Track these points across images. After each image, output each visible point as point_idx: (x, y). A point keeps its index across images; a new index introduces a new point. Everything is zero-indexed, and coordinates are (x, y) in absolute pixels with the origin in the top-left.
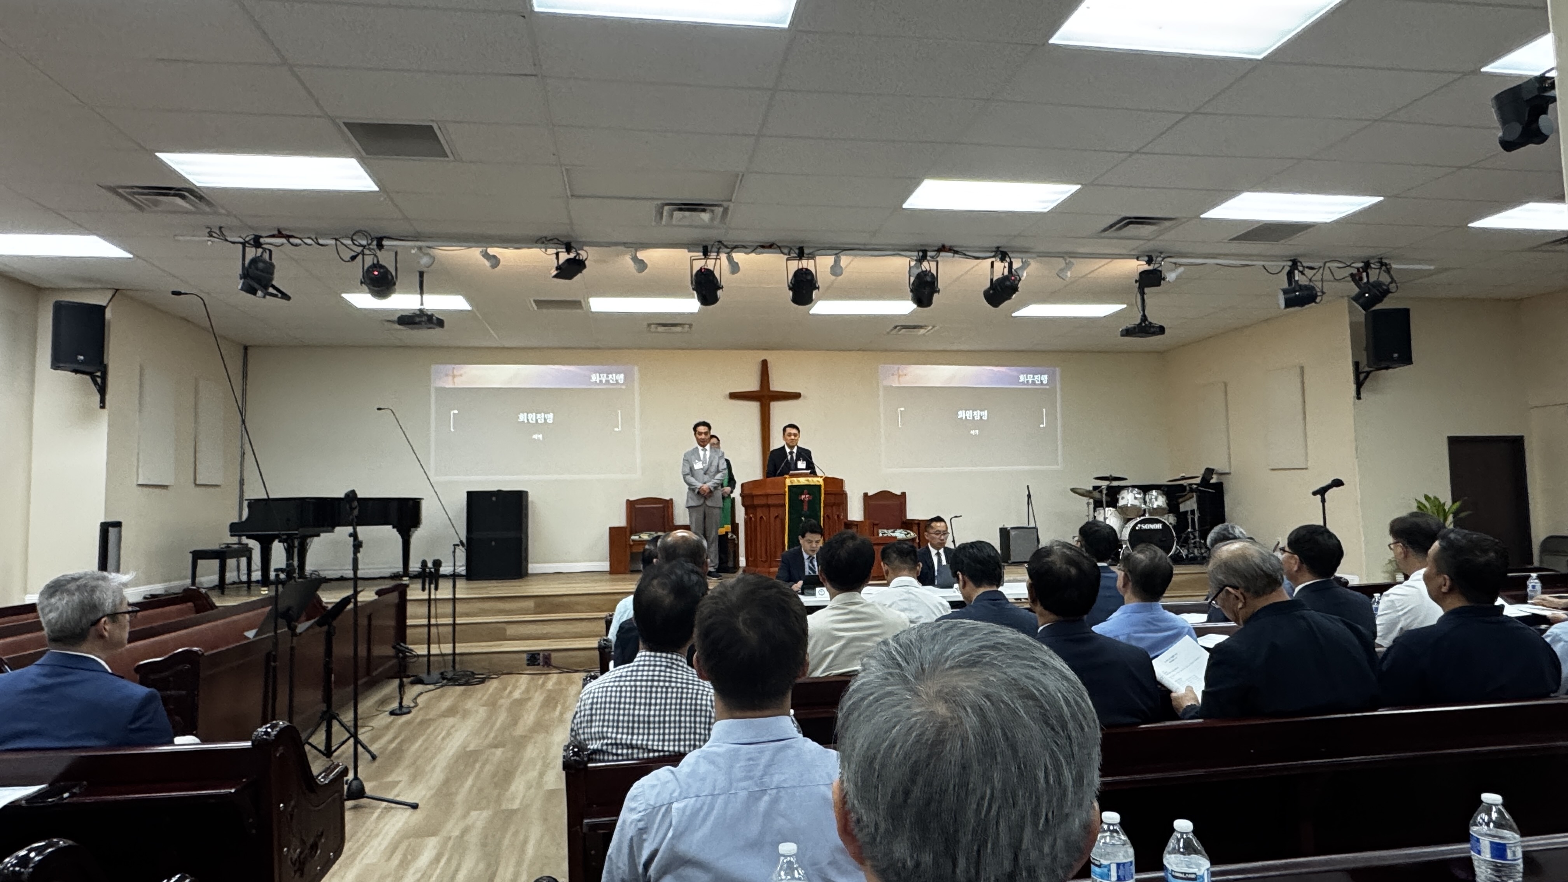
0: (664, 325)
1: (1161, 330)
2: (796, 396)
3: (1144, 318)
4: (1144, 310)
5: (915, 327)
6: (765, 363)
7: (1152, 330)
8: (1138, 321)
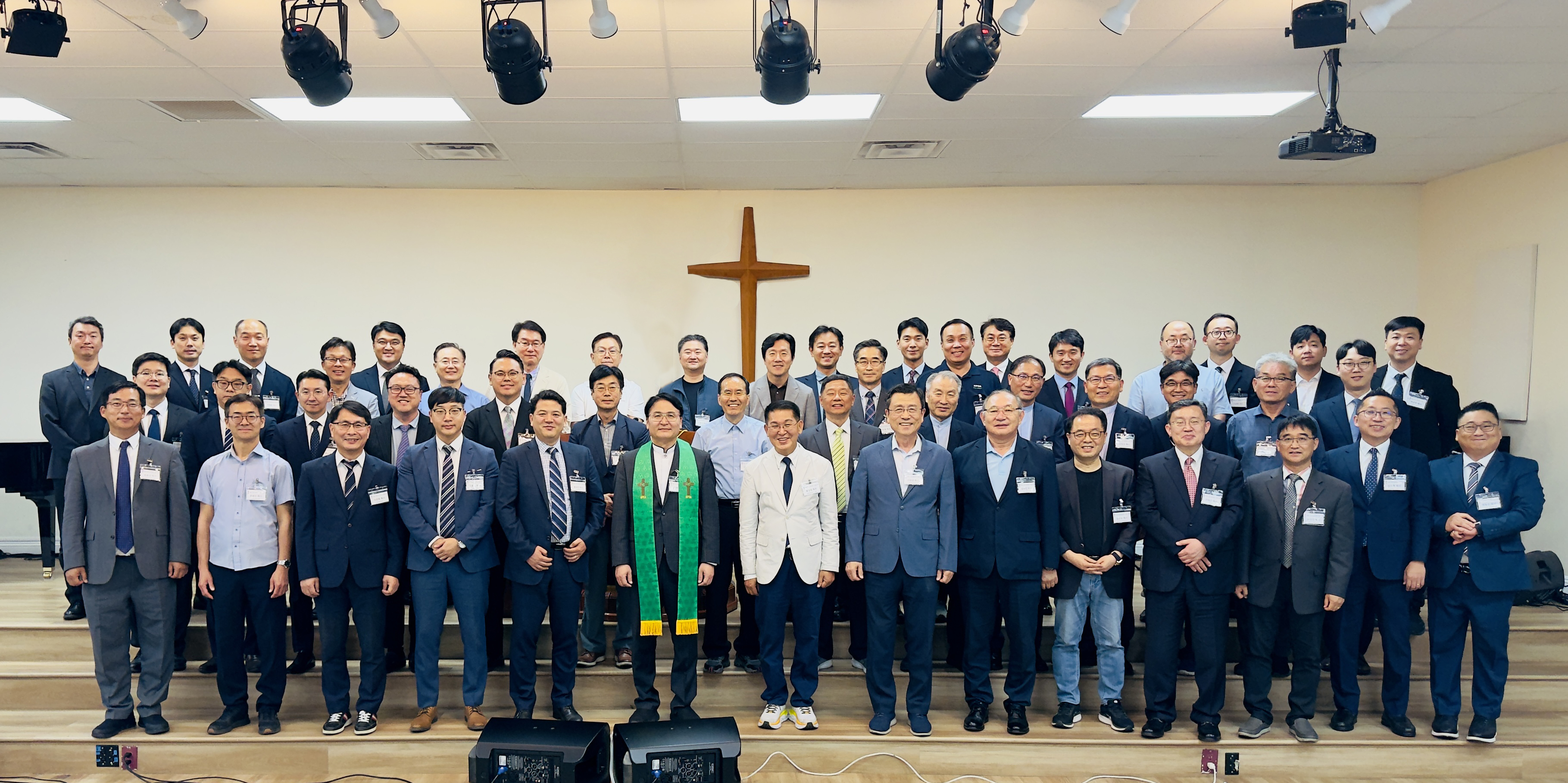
0: (452, 146)
1: (1368, 143)
2: (802, 272)
3: (1334, 117)
4: (1334, 102)
5: (909, 144)
6: (749, 213)
7: (1346, 143)
8: (1319, 124)
